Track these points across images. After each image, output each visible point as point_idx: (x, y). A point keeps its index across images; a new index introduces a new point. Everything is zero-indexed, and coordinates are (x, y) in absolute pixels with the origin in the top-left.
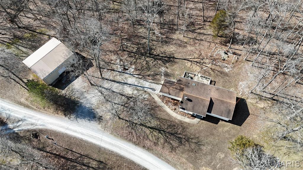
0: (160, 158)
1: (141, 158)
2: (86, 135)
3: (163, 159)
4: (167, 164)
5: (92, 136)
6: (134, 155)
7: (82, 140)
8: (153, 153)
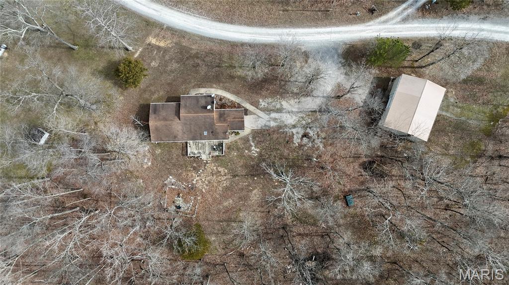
0: (221, 40)
1: (241, 32)
2: (313, 33)
3: (216, 41)
4: (211, 37)
5: (306, 36)
6: (250, 33)
7: (316, 26)
8: (230, 42)
